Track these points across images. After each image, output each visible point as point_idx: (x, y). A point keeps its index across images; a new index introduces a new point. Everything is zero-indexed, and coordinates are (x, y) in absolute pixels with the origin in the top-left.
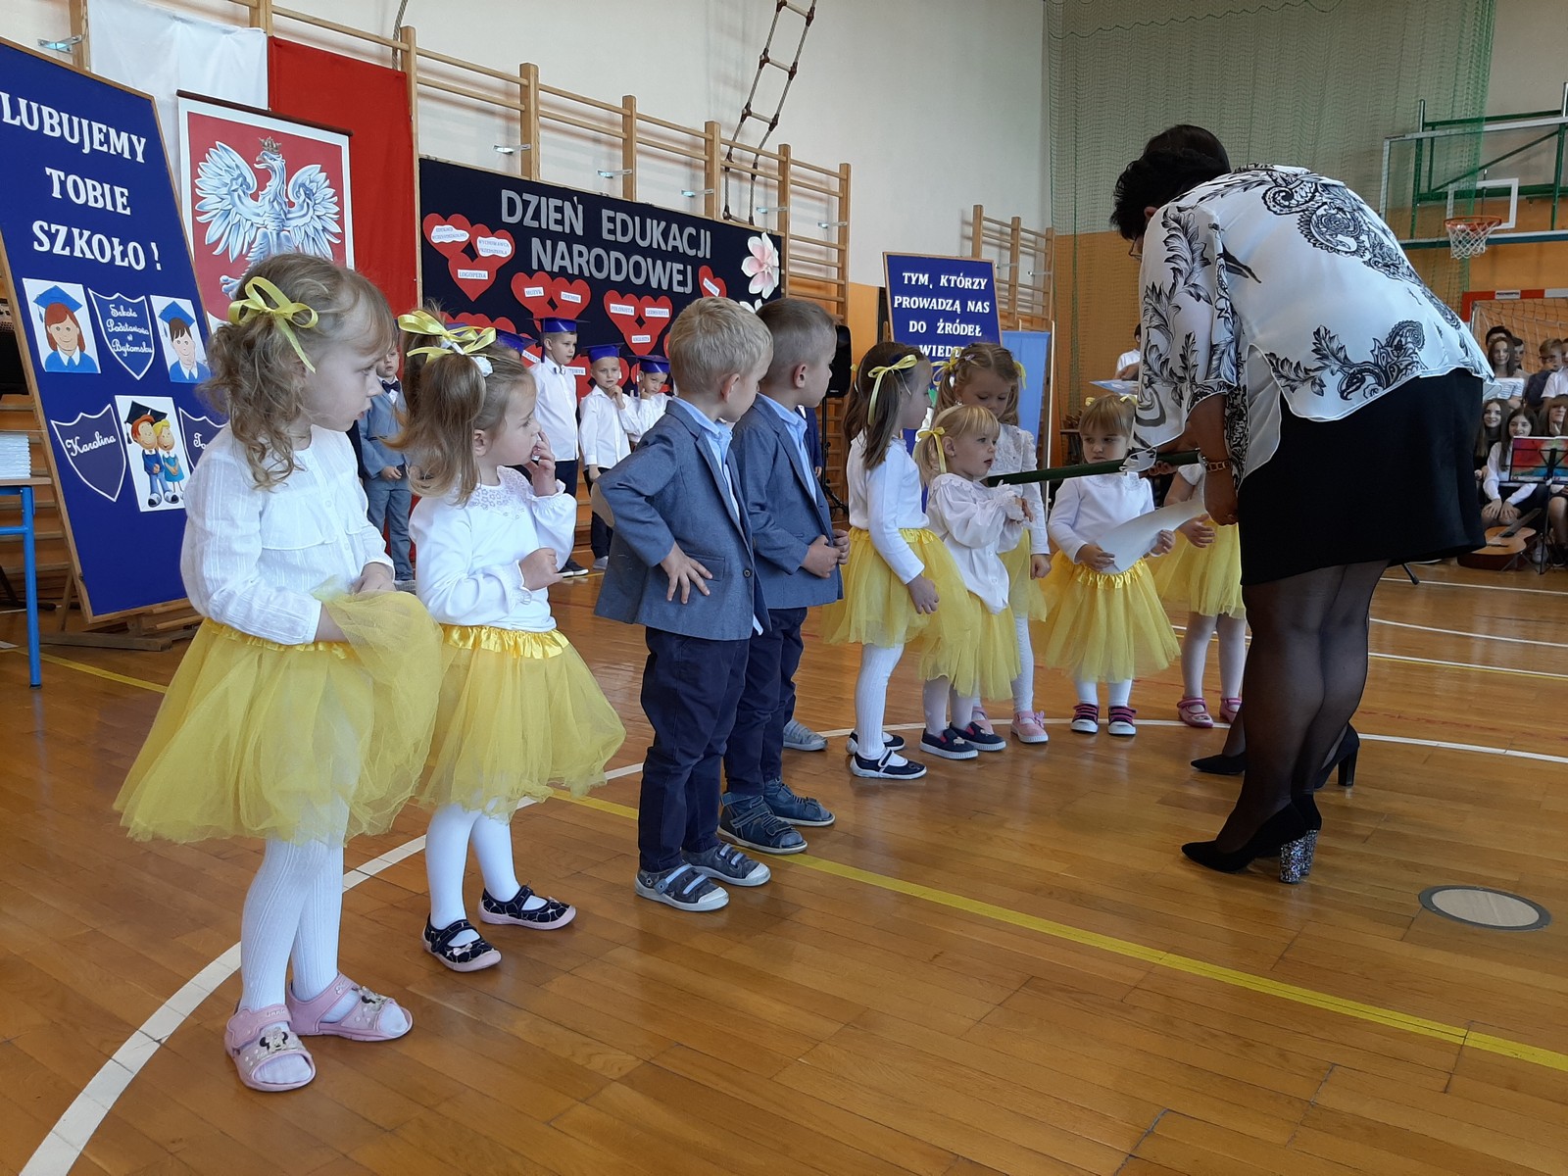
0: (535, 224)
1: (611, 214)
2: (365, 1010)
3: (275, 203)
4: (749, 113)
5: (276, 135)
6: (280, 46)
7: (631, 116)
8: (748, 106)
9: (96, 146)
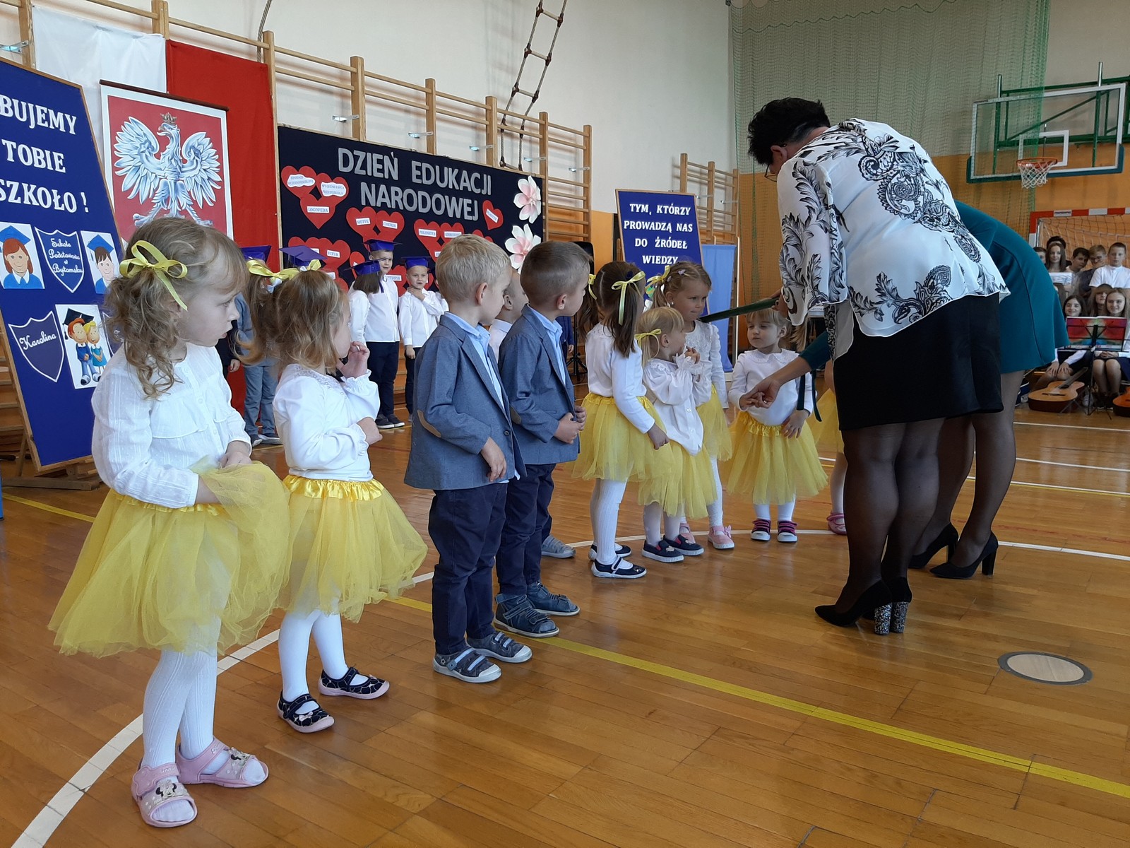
0: (363, 172)
1: (419, 164)
2: (233, 765)
4: (518, 90)
6: (175, 47)
7: (432, 93)
8: (517, 85)
9: (40, 123)
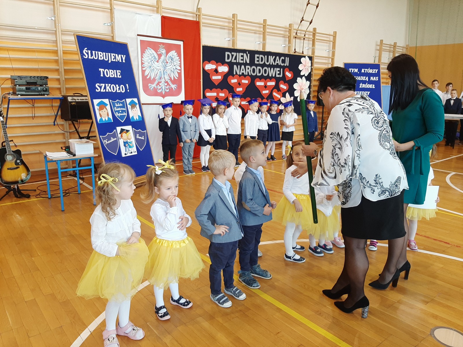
0: (235, 61)
1: (258, 56)
2: (133, 332)
3: (163, 63)
4: (303, 20)
5: (163, 44)
6: (165, 18)
7: (265, 25)
8: (303, 17)
9: (112, 60)
